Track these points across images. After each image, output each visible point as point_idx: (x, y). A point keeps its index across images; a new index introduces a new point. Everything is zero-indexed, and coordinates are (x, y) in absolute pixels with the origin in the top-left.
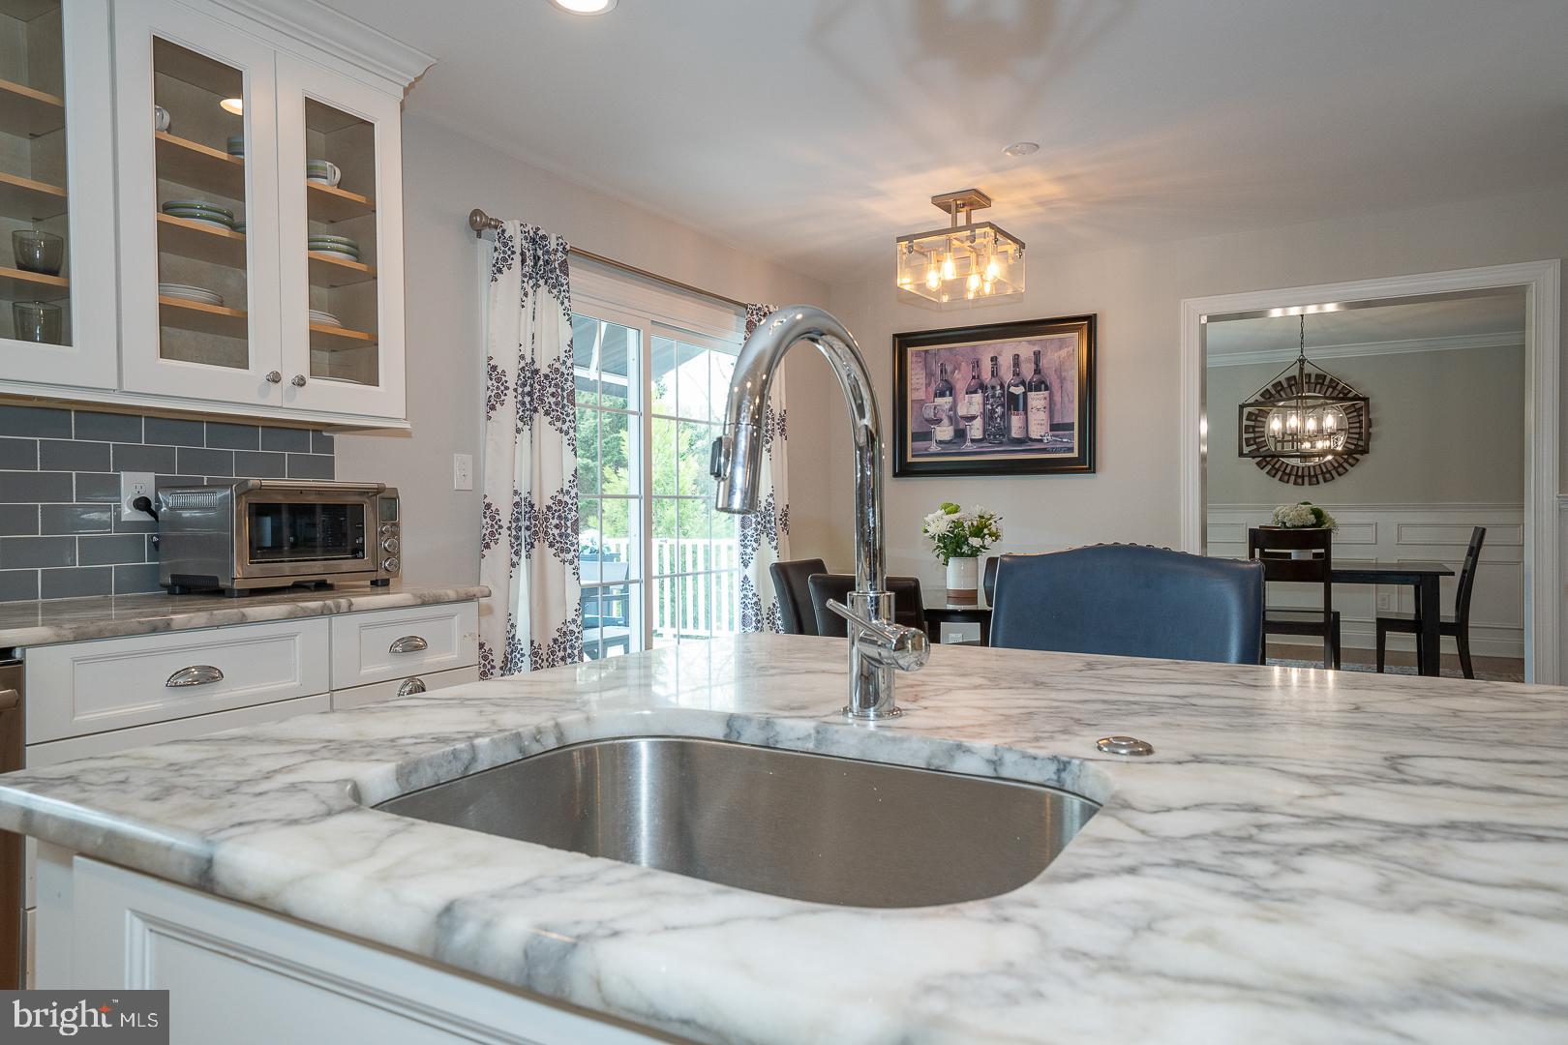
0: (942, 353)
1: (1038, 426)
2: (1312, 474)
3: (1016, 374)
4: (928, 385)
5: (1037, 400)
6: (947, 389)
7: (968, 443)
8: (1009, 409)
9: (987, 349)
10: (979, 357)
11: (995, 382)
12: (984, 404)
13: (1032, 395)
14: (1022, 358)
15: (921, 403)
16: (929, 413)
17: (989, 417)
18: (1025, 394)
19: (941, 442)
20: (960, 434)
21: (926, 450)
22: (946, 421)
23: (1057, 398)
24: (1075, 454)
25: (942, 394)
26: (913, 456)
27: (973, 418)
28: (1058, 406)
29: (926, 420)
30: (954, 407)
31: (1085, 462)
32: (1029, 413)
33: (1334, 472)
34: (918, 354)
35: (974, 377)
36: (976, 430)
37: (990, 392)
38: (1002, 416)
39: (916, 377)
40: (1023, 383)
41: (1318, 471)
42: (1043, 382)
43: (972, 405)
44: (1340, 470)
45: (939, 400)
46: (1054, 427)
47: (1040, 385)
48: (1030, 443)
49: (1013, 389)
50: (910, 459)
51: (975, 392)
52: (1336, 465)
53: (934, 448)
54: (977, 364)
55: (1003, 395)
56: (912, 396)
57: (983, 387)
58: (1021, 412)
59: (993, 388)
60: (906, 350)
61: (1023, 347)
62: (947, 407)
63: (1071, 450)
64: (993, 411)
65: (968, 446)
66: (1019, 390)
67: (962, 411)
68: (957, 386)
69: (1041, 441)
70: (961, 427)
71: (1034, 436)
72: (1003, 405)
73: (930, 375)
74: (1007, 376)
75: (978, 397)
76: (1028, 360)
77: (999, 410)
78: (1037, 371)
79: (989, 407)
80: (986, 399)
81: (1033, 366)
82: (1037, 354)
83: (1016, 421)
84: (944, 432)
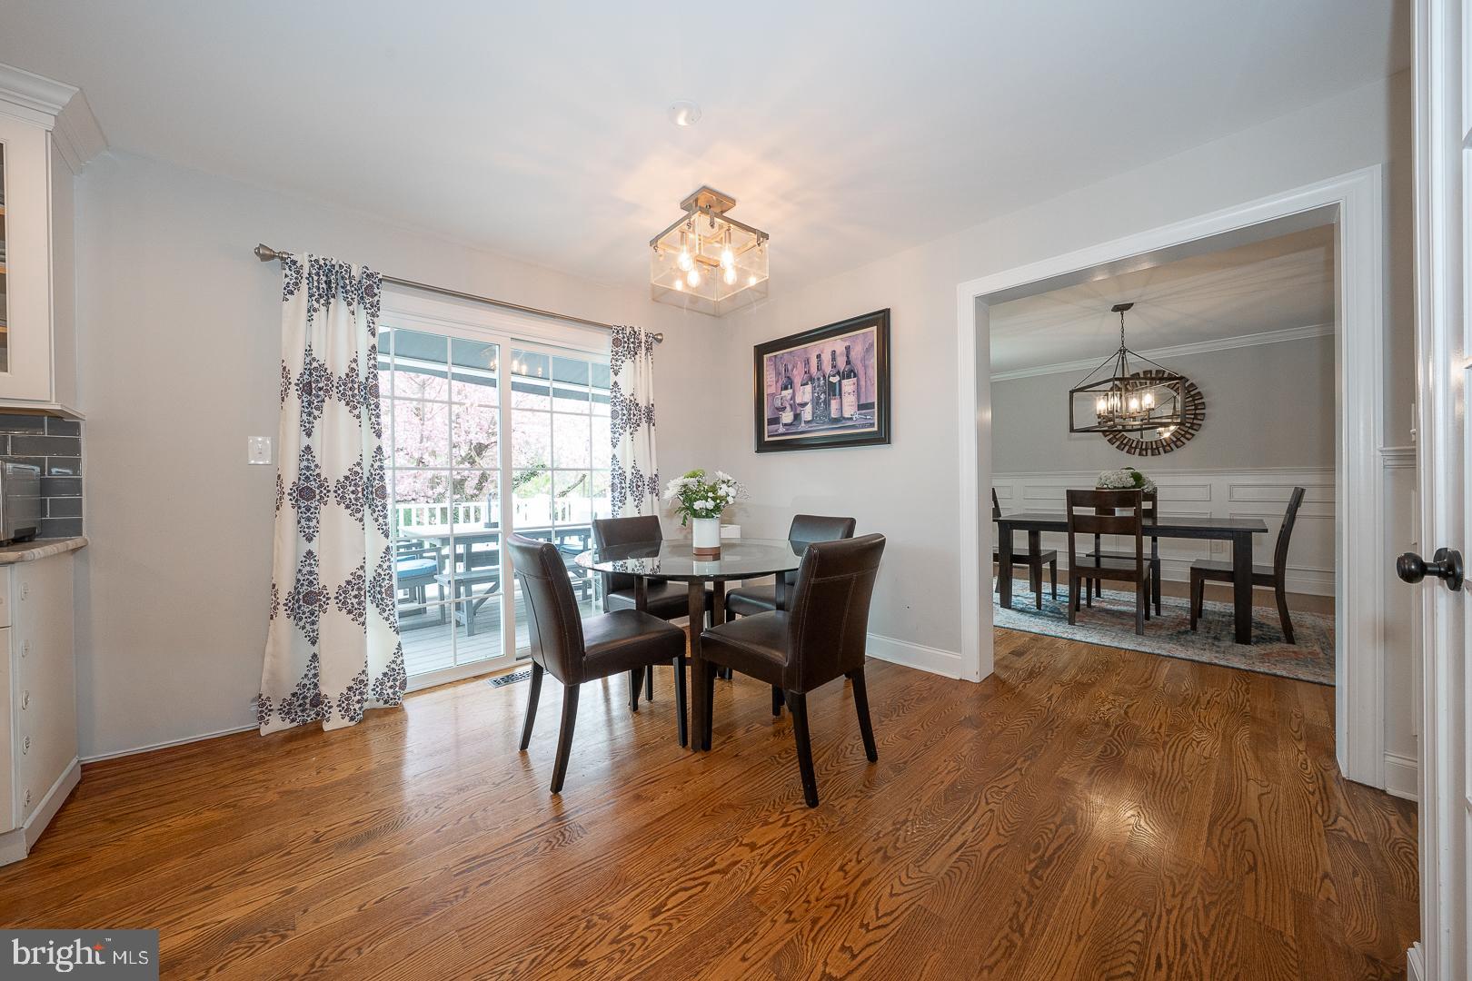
0: (786, 356)
1: (849, 408)
2: (1154, 447)
3: (834, 366)
4: (777, 382)
5: (848, 385)
6: (788, 384)
7: (803, 424)
8: (829, 395)
9: (814, 348)
10: (809, 356)
11: (820, 374)
12: (813, 393)
13: (845, 382)
14: (838, 353)
15: (773, 395)
16: (778, 403)
17: (816, 402)
18: (840, 381)
19: (786, 425)
20: (797, 417)
21: (776, 431)
22: (788, 408)
23: (863, 383)
24: (875, 429)
25: (786, 388)
26: (769, 436)
27: (806, 404)
28: (863, 390)
29: (777, 409)
30: (793, 398)
31: (882, 436)
32: (843, 397)
33: (1172, 445)
34: (770, 359)
35: (806, 372)
36: (807, 414)
37: (816, 383)
38: (825, 402)
39: (769, 376)
40: (838, 373)
41: (1160, 445)
42: (852, 371)
43: (805, 394)
44: (1179, 443)
45: (784, 393)
46: (861, 407)
47: (850, 373)
48: (844, 421)
49: (832, 379)
50: (767, 439)
51: (807, 384)
52: (1175, 439)
53: (782, 430)
54: (807, 362)
55: (825, 383)
56: (767, 391)
57: (811, 379)
58: (838, 397)
59: (819, 379)
60: (763, 358)
61: (837, 344)
62: (789, 397)
63: (872, 425)
64: (819, 398)
65: (803, 427)
66: (835, 380)
67: (798, 400)
68: (795, 381)
69: (851, 419)
70: (798, 412)
71: (847, 415)
72: (825, 393)
73: (778, 374)
74: (828, 369)
75: (808, 388)
76: (841, 354)
77: (823, 396)
78: (848, 362)
79: (816, 395)
80: (814, 388)
81: (845, 359)
82: (848, 348)
83: (834, 404)
84: (787, 417)
